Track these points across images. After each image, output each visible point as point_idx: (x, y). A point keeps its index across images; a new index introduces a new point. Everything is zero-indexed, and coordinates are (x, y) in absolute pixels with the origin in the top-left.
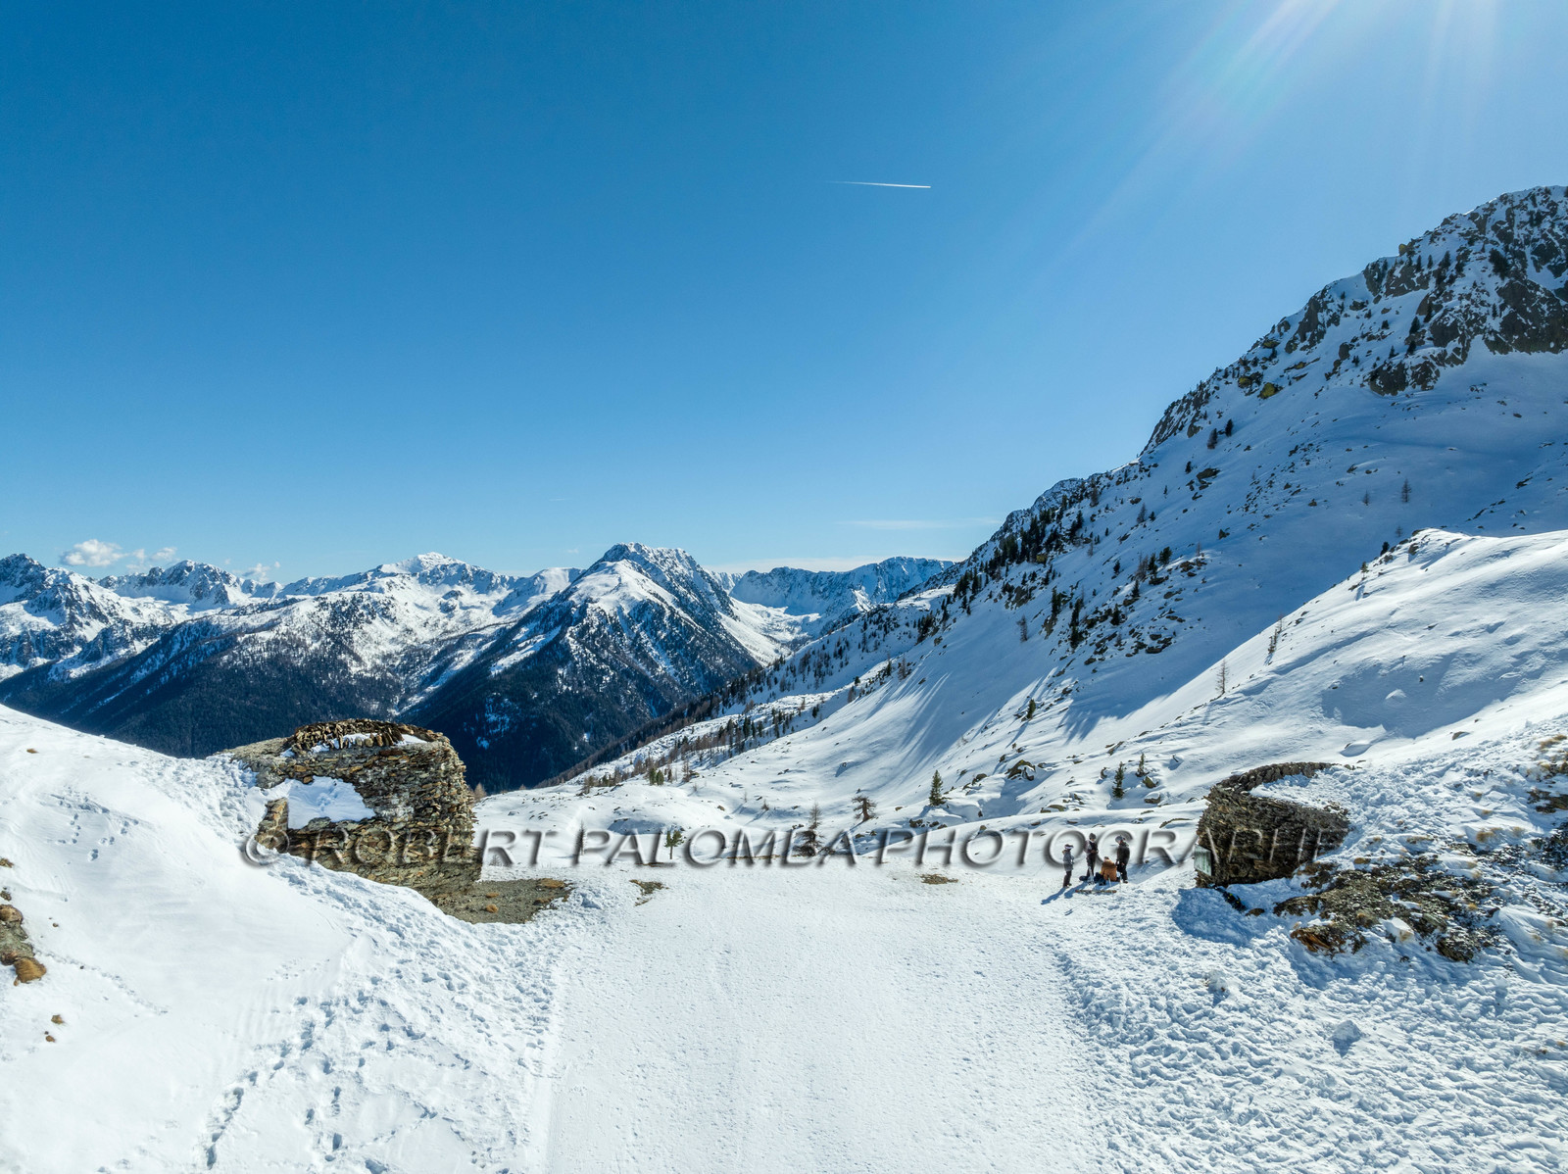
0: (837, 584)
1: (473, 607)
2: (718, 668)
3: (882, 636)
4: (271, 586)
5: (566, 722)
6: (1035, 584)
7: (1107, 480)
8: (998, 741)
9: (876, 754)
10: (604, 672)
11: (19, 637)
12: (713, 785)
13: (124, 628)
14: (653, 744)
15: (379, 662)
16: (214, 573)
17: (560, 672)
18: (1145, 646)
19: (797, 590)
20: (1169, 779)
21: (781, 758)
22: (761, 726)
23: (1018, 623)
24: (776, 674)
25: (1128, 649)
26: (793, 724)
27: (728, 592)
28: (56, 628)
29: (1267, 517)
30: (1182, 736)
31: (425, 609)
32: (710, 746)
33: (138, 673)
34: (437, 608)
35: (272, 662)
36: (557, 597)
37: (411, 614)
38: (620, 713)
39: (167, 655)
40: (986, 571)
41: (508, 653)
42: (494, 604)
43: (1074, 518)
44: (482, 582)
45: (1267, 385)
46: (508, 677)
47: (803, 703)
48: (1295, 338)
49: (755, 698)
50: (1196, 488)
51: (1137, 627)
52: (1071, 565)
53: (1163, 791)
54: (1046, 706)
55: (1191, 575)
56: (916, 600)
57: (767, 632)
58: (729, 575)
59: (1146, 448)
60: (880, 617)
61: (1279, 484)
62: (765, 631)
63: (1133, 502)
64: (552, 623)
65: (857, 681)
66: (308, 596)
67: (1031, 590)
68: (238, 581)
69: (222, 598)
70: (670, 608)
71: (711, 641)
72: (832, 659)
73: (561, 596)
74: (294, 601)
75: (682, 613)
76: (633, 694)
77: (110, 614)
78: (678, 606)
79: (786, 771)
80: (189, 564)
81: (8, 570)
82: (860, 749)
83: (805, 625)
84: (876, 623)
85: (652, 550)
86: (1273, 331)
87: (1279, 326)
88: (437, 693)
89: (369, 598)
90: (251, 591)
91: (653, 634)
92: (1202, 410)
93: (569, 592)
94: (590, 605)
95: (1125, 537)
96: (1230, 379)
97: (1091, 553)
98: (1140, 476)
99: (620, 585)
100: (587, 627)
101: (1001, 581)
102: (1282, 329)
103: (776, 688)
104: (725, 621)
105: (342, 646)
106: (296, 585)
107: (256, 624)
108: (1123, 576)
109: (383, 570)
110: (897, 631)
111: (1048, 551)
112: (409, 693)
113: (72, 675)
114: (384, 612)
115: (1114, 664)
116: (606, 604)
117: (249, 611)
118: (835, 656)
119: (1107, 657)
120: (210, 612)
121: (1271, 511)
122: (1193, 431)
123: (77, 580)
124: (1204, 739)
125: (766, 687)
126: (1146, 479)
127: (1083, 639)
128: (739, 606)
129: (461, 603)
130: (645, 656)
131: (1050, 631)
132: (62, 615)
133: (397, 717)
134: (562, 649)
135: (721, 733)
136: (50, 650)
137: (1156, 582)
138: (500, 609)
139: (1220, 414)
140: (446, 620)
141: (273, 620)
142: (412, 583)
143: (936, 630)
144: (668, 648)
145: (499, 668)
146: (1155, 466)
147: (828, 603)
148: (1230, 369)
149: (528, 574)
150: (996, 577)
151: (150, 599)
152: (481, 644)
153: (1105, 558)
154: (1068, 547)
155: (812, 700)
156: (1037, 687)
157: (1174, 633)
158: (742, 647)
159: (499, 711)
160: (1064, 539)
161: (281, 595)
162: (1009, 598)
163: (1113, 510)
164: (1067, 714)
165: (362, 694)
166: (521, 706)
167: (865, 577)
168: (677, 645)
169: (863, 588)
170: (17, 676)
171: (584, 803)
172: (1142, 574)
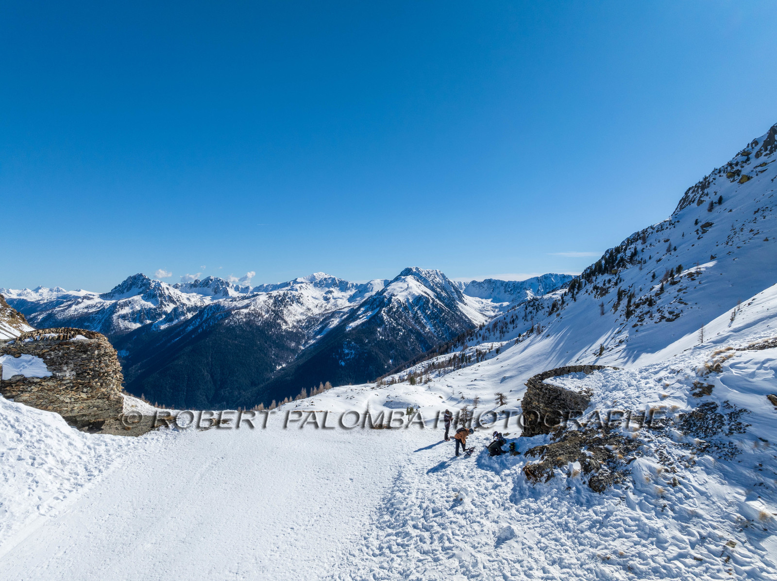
0: (517, 287)
1: (339, 298)
2: (456, 329)
3: (535, 313)
4: (247, 288)
5: (381, 354)
6: (610, 285)
7: (652, 230)
9: (521, 373)
10: (399, 330)
11: (140, 311)
12: (438, 385)
13: (183, 307)
14: (418, 365)
15: (295, 324)
16: (223, 282)
17: (379, 330)
18: (665, 318)
19: (497, 291)
21: (474, 373)
22: (470, 357)
23: (600, 306)
24: (480, 332)
25: (656, 319)
26: (485, 357)
27: (462, 291)
28: (155, 307)
29: (738, 247)
31: (316, 299)
32: (444, 367)
33: (189, 327)
34: (322, 299)
35: (248, 323)
36: (378, 293)
37: (310, 301)
38: (407, 350)
39: (201, 320)
40: (585, 278)
41: (354, 320)
42: (348, 297)
43: (633, 250)
44: (343, 286)
45: (743, 176)
46: (354, 332)
47: (492, 347)
48: (761, 150)
49: (468, 344)
50: (700, 233)
51: (661, 307)
52: (630, 274)
54: (610, 349)
55: (693, 280)
56: (553, 294)
57: (482, 311)
58: (462, 283)
59: (674, 212)
60: (534, 303)
61: (746, 230)
62: (481, 311)
63: (665, 241)
64: (375, 306)
65: (520, 336)
66: (264, 293)
67: (608, 288)
68: (233, 285)
69: (226, 294)
70: (432, 299)
71: (453, 315)
72: (509, 324)
73: (380, 293)
74: (257, 295)
75: (438, 301)
76: (414, 341)
77: (178, 301)
78: (436, 298)
79: (475, 380)
80: (211, 278)
81: (135, 281)
82: (513, 370)
83: (501, 308)
84: (532, 306)
85: (424, 271)
86: (748, 146)
87: (752, 144)
88: (321, 339)
89: (291, 294)
90: (238, 290)
91: (424, 312)
92: (706, 191)
93: (383, 291)
94: (393, 297)
95: (660, 260)
96: (722, 174)
97: (641, 269)
98: (669, 227)
99: (408, 288)
100: (392, 308)
101: (593, 284)
102: (754, 145)
103: (480, 339)
104: (460, 306)
105: (279, 316)
106: (258, 287)
107: (240, 305)
108: (657, 280)
109: (298, 280)
110: (543, 311)
111: (618, 268)
112: (309, 339)
113: (161, 328)
114: (298, 300)
115: (648, 327)
116: (401, 297)
117: (238, 300)
118: (510, 323)
119: (644, 324)
120: (221, 300)
121: (742, 244)
122: (700, 202)
123: (164, 285)
125: (475, 339)
126: (673, 229)
127: (633, 314)
128: (467, 298)
129: (333, 296)
130: (420, 323)
131: (616, 310)
132: (158, 301)
133: (303, 350)
134: (380, 318)
135: (450, 361)
136: (152, 317)
137: (673, 283)
138: (351, 299)
139: (716, 193)
140: (326, 304)
141: (248, 304)
142: (311, 286)
143: (558, 309)
144: (431, 319)
145: (350, 327)
146: (678, 222)
147: (513, 297)
148: (722, 169)
149: (364, 282)
150: (590, 282)
151: (195, 294)
152: (342, 316)
153: (648, 271)
154: (628, 266)
155: (497, 345)
156: (607, 339)
157: (682, 311)
158: (468, 318)
159: (350, 348)
160: (627, 261)
161: (252, 292)
162: (597, 293)
163: (654, 246)
164: (623, 352)
165: (287, 339)
166: (360, 346)
167: (532, 284)
168: (436, 317)
169: (531, 289)
170: (139, 329)
171: (374, 392)
172: (666, 279)
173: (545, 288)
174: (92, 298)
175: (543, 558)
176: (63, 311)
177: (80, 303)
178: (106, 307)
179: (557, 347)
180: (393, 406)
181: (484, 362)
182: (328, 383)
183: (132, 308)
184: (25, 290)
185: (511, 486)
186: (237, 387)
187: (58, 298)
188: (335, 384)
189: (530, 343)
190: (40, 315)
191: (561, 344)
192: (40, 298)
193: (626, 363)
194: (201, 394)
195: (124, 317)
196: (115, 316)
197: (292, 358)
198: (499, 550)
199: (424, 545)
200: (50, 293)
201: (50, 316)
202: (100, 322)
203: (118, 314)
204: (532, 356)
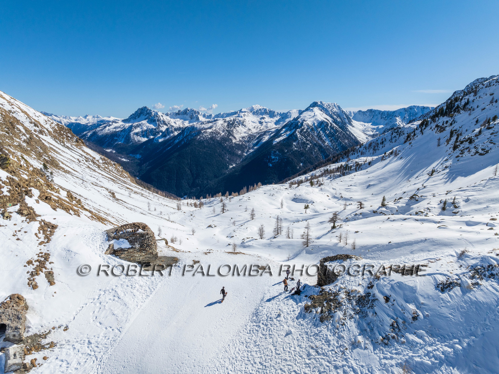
0: (390, 115)
1: (269, 122)
2: (346, 143)
3: (398, 138)
4: (211, 115)
5: (295, 160)
6: (447, 125)
7: (482, 86)
8: (419, 183)
9: (380, 182)
10: (308, 144)
11: (146, 130)
12: (327, 188)
13: (172, 128)
14: (317, 170)
15: (241, 139)
16: (195, 111)
17: (294, 144)
18: (479, 152)
19: (376, 117)
20: (464, 206)
21: (351, 181)
22: (351, 167)
23: (438, 139)
24: (360, 149)
25: (472, 153)
26: (361, 167)
27: (351, 118)
28: (155, 128)
30: (473, 190)
31: (254, 123)
32: (334, 173)
33: (176, 141)
34: (258, 122)
35: (211, 138)
36: (294, 119)
37: (250, 124)
38: (312, 157)
39: (183, 136)
40: (431, 119)
41: (278, 137)
42: (275, 121)
43: (466, 101)
44: (272, 114)
46: (278, 145)
47: (366, 160)
49: (351, 157)
51: (477, 145)
52: (462, 118)
53: (460, 210)
54: (438, 172)
56: (412, 125)
57: (364, 131)
58: (352, 112)
60: (398, 131)
62: (363, 131)
63: (491, 95)
64: (292, 128)
65: (385, 154)
66: (221, 119)
67: (445, 127)
68: (202, 114)
69: (198, 119)
70: (331, 123)
71: (344, 134)
72: (379, 144)
73: (296, 119)
74: (217, 120)
75: (334, 125)
76: (317, 151)
77: (168, 124)
78: (333, 123)
79: (351, 185)
80: (188, 109)
81: (143, 111)
82: (376, 180)
83: (378, 129)
84: (396, 133)
85: (325, 104)
88: (258, 149)
89: (238, 119)
90: (205, 117)
91: (324, 132)
93: (298, 118)
94: (304, 122)
95: (484, 109)
97: (470, 114)
98: (495, 84)
99: (314, 115)
100: (303, 129)
101: (436, 123)
103: (359, 154)
104: (350, 128)
105: (231, 134)
106: (218, 115)
107: (206, 127)
108: (479, 124)
109: (242, 110)
110: (403, 136)
111: (454, 113)
112: (249, 149)
113: (160, 141)
114: (242, 123)
115: (465, 158)
116: (310, 122)
117: (205, 123)
118: (381, 144)
119: (464, 156)
120: (195, 123)
123: (160, 114)
124: (481, 192)
125: (356, 153)
127: (458, 148)
128: (354, 123)
129: (265, 121)
130: (321, 139)
131: (448, 143)
132: (157, 124)
133: (246, 156)
134: (295, 136)
135: (338, 168)
136: (154, 134)
137: (489, 128)
138: (277, 123)
140: (260, 126)
141: (211, 126)
142: (251, 114)
143: (411, 139)
144: (329, 137)
145: (276, 142)
147: (386, 122)
149: (286, 112)
150: (434, 121)
151: (179, 119)
152: (271, 134)
153: (475, 117)
154: (462, 112)
155: (370, 159)
156: (438, 164)
157: (491, 149)
158: (355, 136)
159: (275, 155)
160: (461, 109)
161: (214, 118)
162: (437, 130)
163: (482, 98)
164: (446, 174)
165: (236, 149)
166: (281, 154)
167: (401, 113)
168: (332, 136)
169: (400, 117)
170: (146, 141)
171: (287, 191)
172: (484, 125)
173: (409, 116)
174: (118, 122)
175: (296, 344)
176: (102, 130)
177: (111, 125)
178: (126, 128)
179: (406, 166)
180: (298, 201)
181: (359, 172)
182: (259, 184)
183: (141, 129)
184: (79, 117)
185: (299, 311)
186: (206, 178)
187: (98, 122)
188: (264, 183)
189: (389, 162)
190: (89, 132)
191: (409, 165)
192: (88, 122)
193: (446, 182)
194: (184, 182)
195: (137, 134)
196: (132, 133)
197: (239, 161)
198: (285, 338)
199: (264, 332)
200: (93, 119)
201: (95, 134)
202: (123, 137)
203: (134, 132)
204: (389, 172)
